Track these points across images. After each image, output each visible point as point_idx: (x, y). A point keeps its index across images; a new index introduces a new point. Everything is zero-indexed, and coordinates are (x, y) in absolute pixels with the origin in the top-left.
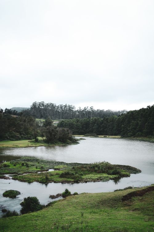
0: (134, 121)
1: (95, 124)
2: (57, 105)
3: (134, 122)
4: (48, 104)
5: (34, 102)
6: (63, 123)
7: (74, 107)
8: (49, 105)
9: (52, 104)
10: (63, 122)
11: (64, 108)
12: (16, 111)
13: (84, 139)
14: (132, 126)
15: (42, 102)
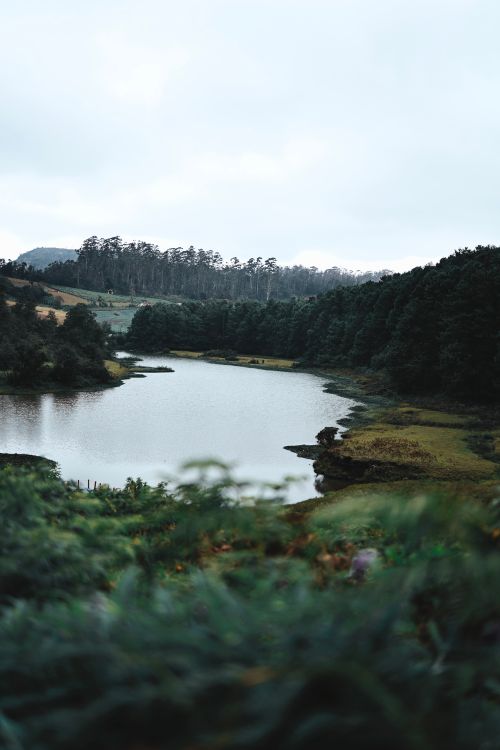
0: (340, 320)
1: (243, 322)
2: (162, 251)
3: (338, 323)
4: (133, 245)
5: (89, 236)
6: (148, 316)
7: (216, 257)
8: (136, 246)
9: (145, 245)
10: (148, 312)
11: (187, 258)
12: (27, 268)
13: (170, 370)
14: (333, 334)
15: (113, 239)
